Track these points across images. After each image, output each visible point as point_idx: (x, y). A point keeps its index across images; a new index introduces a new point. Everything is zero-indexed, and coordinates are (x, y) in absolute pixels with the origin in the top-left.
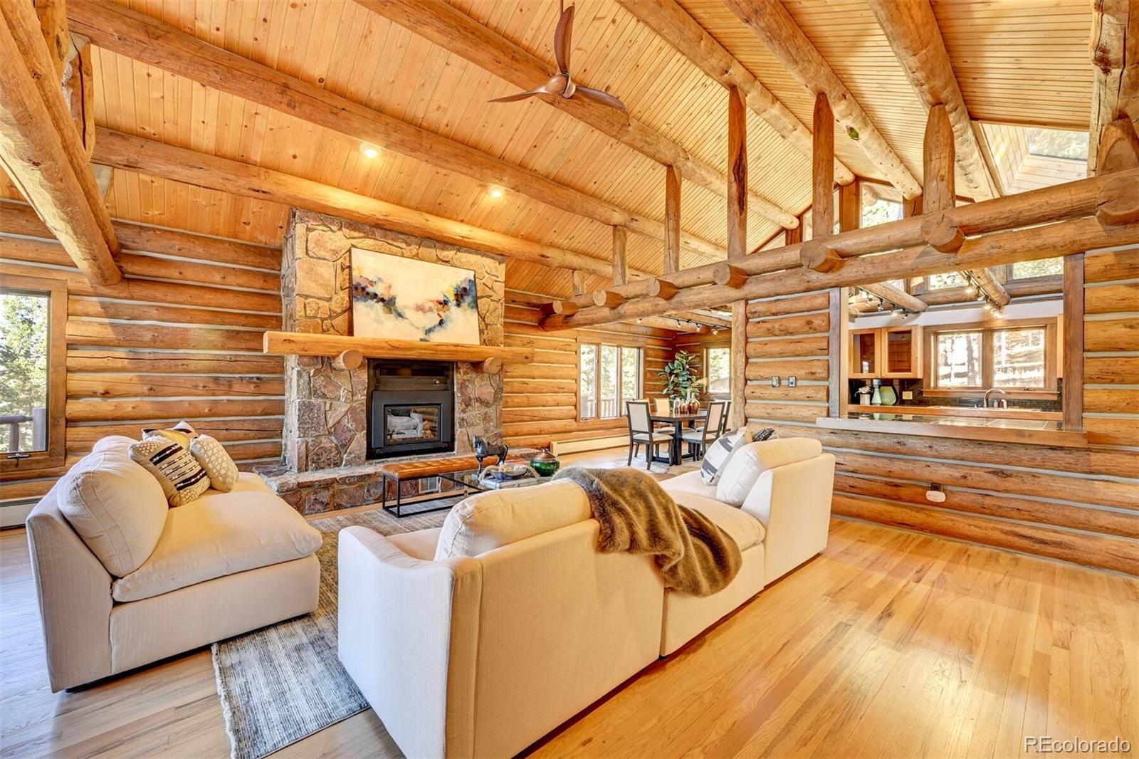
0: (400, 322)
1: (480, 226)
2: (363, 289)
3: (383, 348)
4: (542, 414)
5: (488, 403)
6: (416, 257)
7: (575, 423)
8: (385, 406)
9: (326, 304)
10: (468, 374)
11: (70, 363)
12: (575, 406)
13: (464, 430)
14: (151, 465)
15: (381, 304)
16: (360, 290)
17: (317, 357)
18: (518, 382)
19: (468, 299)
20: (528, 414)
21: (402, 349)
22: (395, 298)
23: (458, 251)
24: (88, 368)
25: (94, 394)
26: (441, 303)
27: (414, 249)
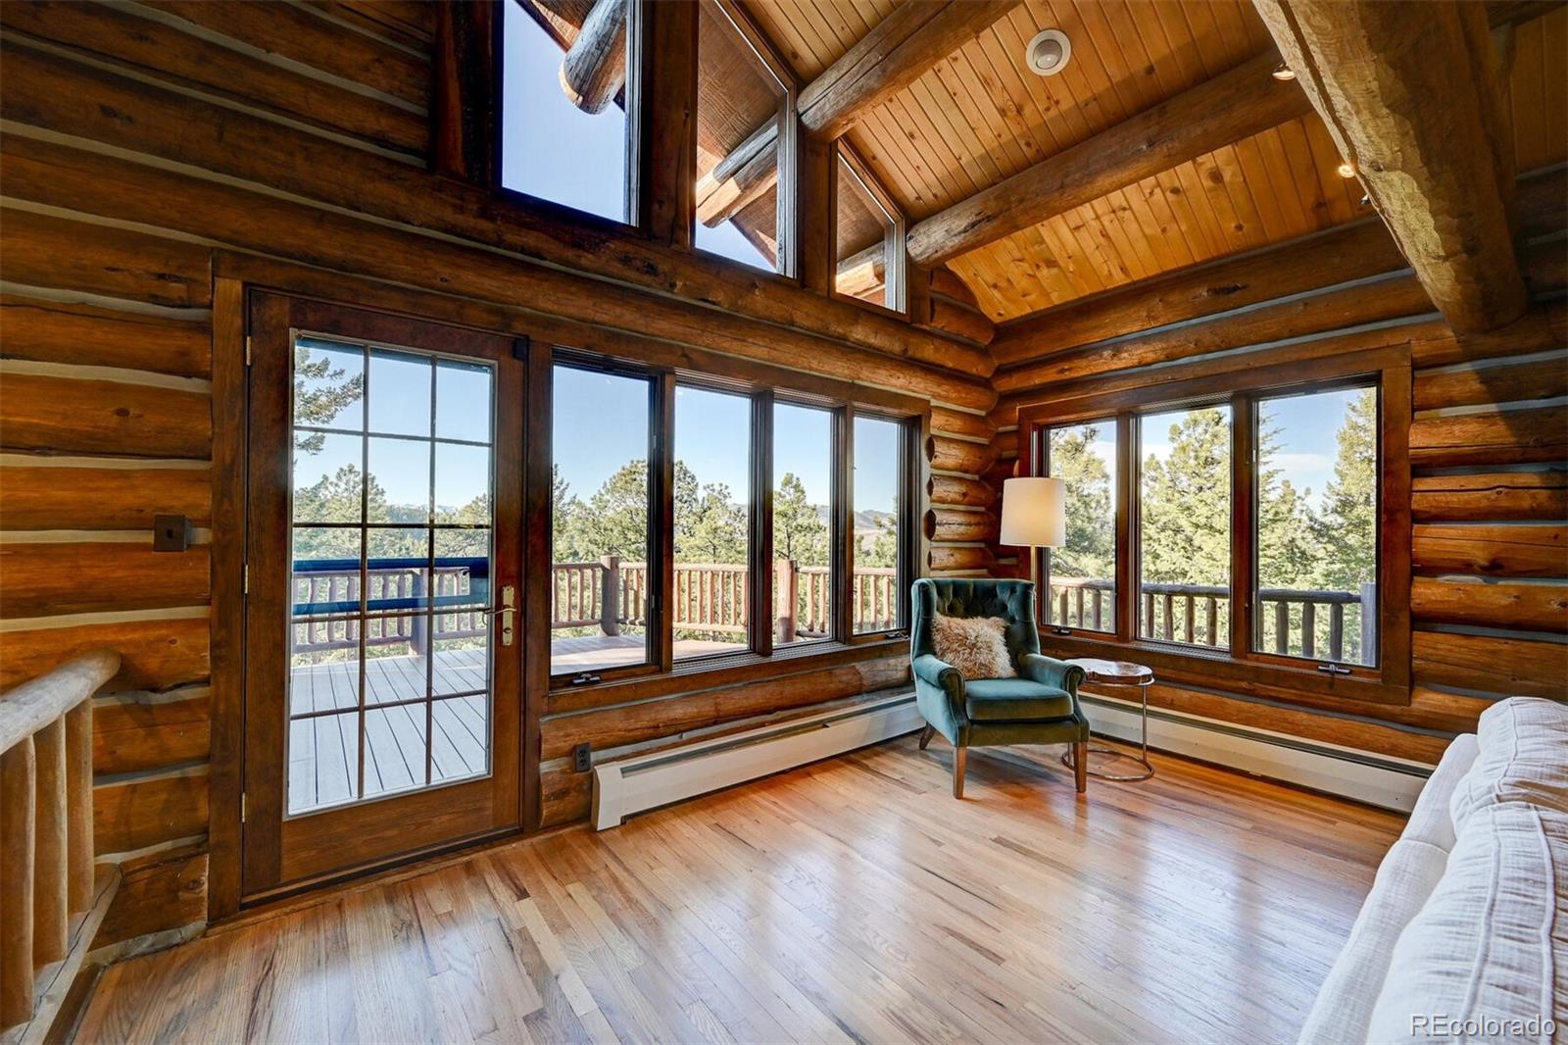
11: (1418, 502)
24: (1455, 513)
25: (1466, 568)
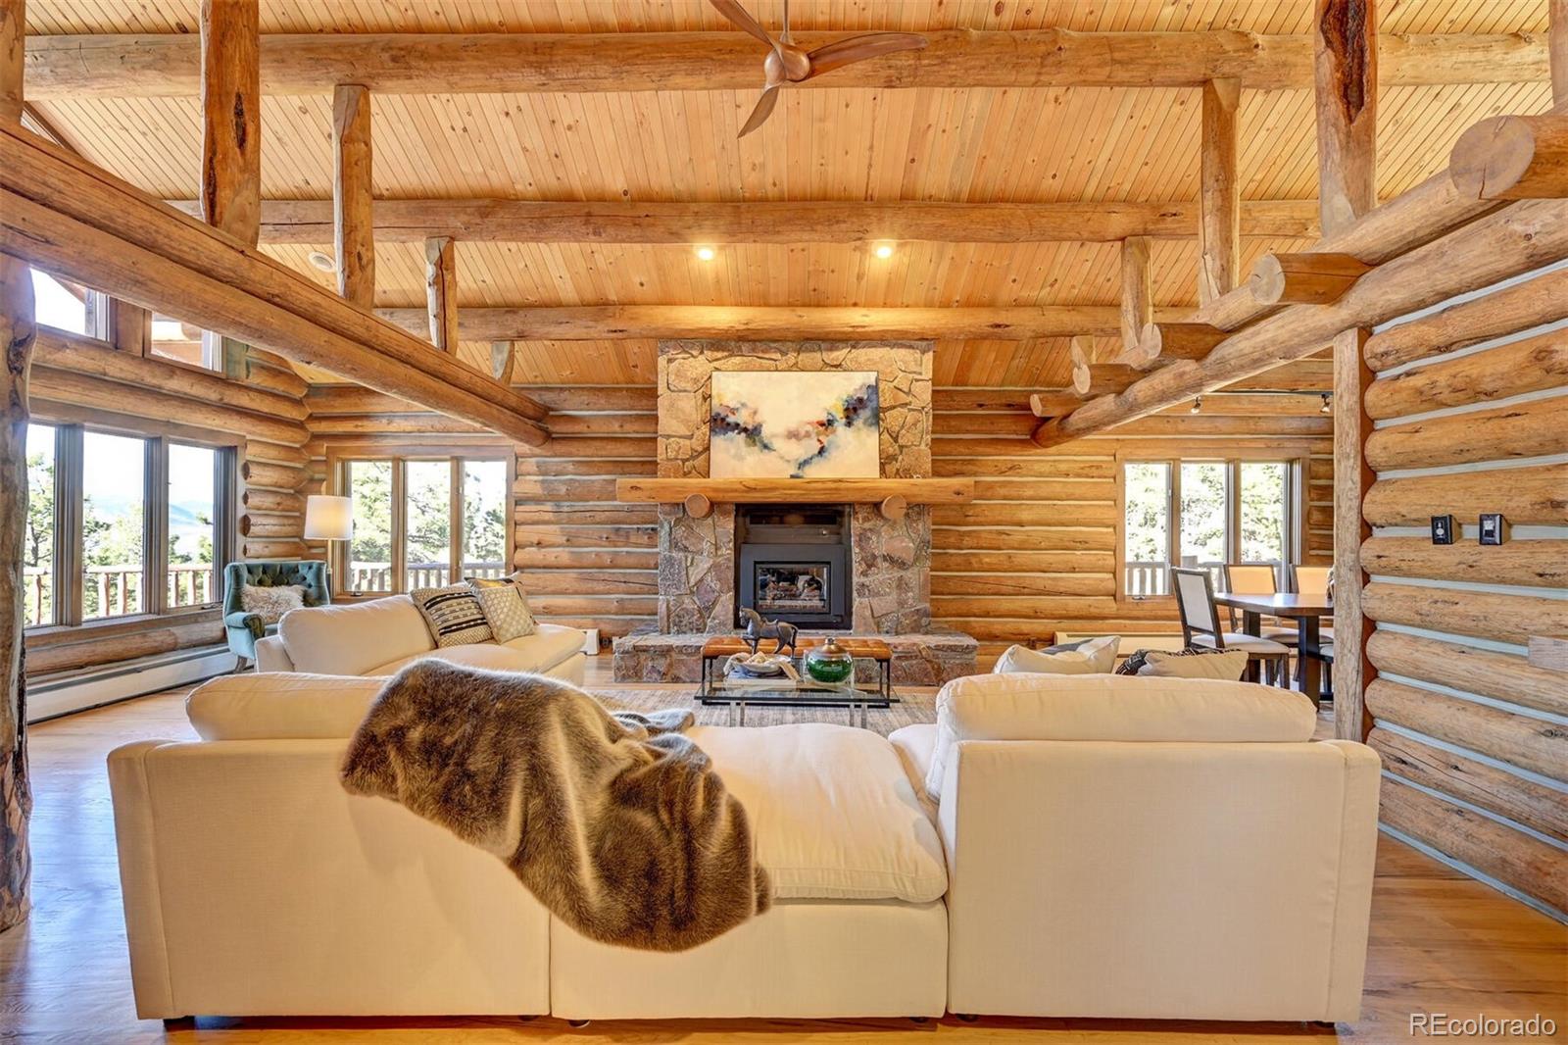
0: (766, 456)
1: (885, 305)
2: (723, 420)
3: (736, 491)
4: (1040, 584)
5: (904, 564)
6: (795, 367)
7: (1113, 604)
8: (756, 563)
9: (688, 442)
10: (869, 520)
11: (518, 517)
12: (1114, 574)
13: (865, 600)
14: (424, 610)
15: (743, 435)
16: (719, 422)
17: (678, 504)
18: (990, 532)
19: (865, 414)
20: (1009, 582)
21: (761, 490)
22: (761, 426)
23: (854, 347)
24: (528, 522)
25: (531, 545)
26: (822, 425)
27: (791, 357)
